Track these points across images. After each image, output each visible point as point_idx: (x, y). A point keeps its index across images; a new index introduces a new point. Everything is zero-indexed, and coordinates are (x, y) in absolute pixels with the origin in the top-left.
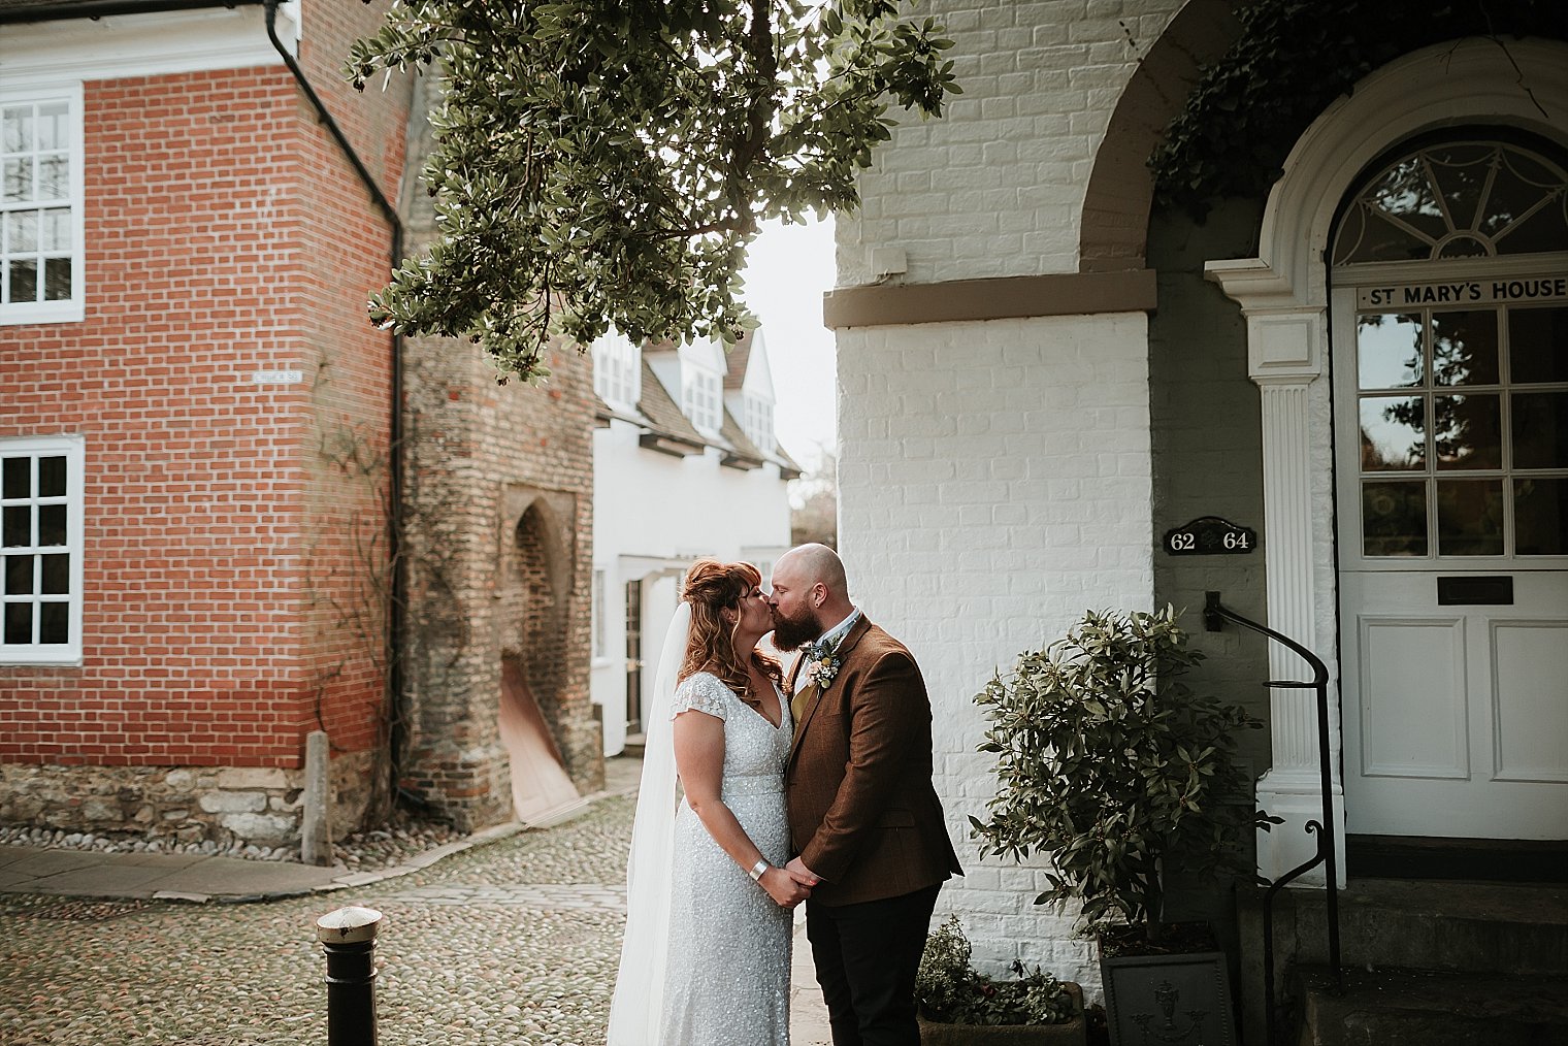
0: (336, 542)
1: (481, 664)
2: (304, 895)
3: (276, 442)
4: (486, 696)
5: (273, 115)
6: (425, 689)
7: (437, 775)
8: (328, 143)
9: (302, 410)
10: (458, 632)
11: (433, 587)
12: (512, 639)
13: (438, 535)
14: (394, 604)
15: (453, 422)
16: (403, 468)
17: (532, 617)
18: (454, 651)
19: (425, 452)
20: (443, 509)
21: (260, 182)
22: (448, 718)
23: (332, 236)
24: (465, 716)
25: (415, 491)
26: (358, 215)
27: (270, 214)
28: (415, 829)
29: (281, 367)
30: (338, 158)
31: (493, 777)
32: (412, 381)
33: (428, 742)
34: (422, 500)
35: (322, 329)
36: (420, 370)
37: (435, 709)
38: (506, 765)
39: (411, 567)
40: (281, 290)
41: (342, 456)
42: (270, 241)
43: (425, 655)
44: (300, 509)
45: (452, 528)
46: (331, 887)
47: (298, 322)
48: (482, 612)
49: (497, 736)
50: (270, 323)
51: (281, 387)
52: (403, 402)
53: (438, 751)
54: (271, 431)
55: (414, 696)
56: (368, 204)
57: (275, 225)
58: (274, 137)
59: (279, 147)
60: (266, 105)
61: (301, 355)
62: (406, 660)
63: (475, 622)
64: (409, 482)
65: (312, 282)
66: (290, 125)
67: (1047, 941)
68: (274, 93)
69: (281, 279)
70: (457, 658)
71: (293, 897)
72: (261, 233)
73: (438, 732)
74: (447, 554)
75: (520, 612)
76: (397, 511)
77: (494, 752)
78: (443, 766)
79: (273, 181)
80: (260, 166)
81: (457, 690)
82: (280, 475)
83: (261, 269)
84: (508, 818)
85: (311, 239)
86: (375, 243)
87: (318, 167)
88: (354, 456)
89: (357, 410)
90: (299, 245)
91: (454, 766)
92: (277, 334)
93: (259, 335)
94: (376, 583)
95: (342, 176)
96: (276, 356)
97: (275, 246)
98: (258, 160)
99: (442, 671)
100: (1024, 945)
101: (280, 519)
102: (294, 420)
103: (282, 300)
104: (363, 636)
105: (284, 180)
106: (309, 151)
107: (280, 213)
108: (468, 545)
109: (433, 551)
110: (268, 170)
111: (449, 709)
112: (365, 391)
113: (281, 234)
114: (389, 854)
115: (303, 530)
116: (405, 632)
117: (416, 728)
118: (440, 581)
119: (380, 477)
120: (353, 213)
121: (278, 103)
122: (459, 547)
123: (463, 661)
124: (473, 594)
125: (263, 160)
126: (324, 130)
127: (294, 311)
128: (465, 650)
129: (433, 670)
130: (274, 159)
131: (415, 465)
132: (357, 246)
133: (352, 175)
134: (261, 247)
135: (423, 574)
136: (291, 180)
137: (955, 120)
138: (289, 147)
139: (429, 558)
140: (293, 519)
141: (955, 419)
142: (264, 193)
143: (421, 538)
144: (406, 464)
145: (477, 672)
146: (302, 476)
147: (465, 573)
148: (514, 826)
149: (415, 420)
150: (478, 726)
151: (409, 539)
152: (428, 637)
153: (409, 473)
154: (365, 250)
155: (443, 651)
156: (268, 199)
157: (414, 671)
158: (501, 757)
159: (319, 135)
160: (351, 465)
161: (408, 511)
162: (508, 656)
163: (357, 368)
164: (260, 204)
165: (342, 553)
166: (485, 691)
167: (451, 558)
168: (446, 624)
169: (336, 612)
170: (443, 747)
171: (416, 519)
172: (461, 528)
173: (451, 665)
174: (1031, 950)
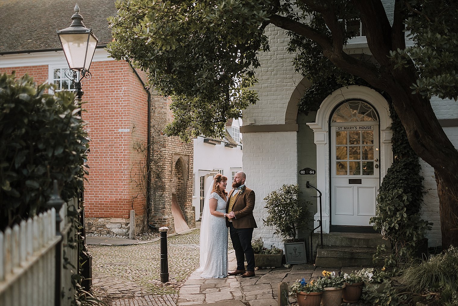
0: (136, 168)
1: (168, 196)
2: (132, 245)
3: (124, 145)
4: (169, 204)
5: (123, 71)
6: (155, 202)
7: (157, 221)
8: (135, 77)
9: (129, 138)
10: (163, 188)
11: (157, 178)
12: (174, 190)
13: (158, 166)
14: (148, 181)
15: (162, 140)
16: (150, 150)
17: (178, 185)
18: (162, 193)
19: (156, 147)
20: (159, 160)
21: (120, 86)
22: (160, 208)
23: (136, 98)
24: (164, 208)
25: (153, 156)
26: (141, 92)
27: (122, 94)
28: (153, 233)
29: (125, 128)
30: (137, 80)
31: (170, 222)
32: (152, 130)
33: (156, 214)
34: (154, 158)
35: (134, 119)
36: (154, 128)
37: (157, 206)
38: (173, 220)
39: (152, 173)
40: (125, 111)
41: (138, 148)
42: (122, 100)
43: (155, 194)
44: (129, 160)
45: (161, 164)
46: (137, 243)
47: (129, 118)
48: (168, 184)
49: (171, 213)
50: (123, 118)
51: (125, 133)
52: (150, 135)
53: (158, 216)
54: (123, 143)
55: (152, 203)
56: (143, 89)
57: (124, 96)
58: (123, 76)
59: (125, 79)
60: (122, 69)
61: (129, 125)
62: (151, 195)
63: (166, 186)
64: (151, 154)
65: (132, 109)
66: (127, 74)
67: (278, 243)
68: (124, 66)
69: (125, 108)
70: (162, 194)
71: (129, 245)
72: (120, 98)
73: (158, 211)
74: (160, 170)
75: (176, 184)
76: (149, 160)
77: (170, 217)
78: (159, 219)
79: (123, 86)
80: (120, 83)
81: (162, 202)
82: (125, 152)
83: (120, 106)
84: (173, 232)
85: (131, 99)
86: (144, 98)
87: (133, 82)
88: (140, 148)
89: (140, 137)
90: (129, 101)
91: (162, 219)
92: (124, 121)
93: (120, 121)
94: (144, 177)
95: (138, 84)
96: (124, 126)
97: (123, 101)
98: (120, 81)
99: (159, 197)
100: (274, 243)
101: (125, 163)
102: (128, 140)
103: (125, 113)
104: (142, 189)
105: (126, 86)
106: (131, 79)
107: (125, 93)
108: (165, 168)
109: (157, 170)
110: (122, 84)
111: (160, 206)
112: (142, 133)
113: (125, 98)
114: (148, 238)
115: (130, 165)
116: (151, 188)
117: (153, 210)
118: (159, 177)
119: (145, 153)
120: (140, 92)
121: (125, 69)
122: (163, 169)
123: (164, 195)
124: (166, 180)
125: (121, 81)
126: (134, 74)
127: (128, 116)
128: (164, 192)
129: (157, 197)
130: (123, 81)
131: (153, 150)
132: (141, 100)
133: (140, 83)
134: (120, 101)
135: (154, 175)
136: (127, 86)
137: (264, 96)
138: (127, 78)
139: (156, 171)
140: (128, 162)
141: (263, 150)
142: (121, 89)
143: (154, 166)
144: (151, 149)
145: (167, 198)
146: (129, 153)
147: (164, 175)
148: (175, 234)
149: (153, 139)
150: (167, 210)
151: (151, 167)
152: (156, 189)
153: (151, 151)
154: (142, 100)
155: (159, 193)
156: (122, 90)
157: (152, 197)
158: (172, 218)
159: (133, 75)
160: (139, 150)
161: (151, 160)
162: (173, 195)
163: (141, 128)
164: (120, 91)
165: (137, 170)
166: (169, 202)
167: (161, 171)
168: (160, 186)
169: (136, 183)
170: (159, 215)
171: (153, 162)
172: (163, 164)
173: (161, 196)
174: (275, 244)
